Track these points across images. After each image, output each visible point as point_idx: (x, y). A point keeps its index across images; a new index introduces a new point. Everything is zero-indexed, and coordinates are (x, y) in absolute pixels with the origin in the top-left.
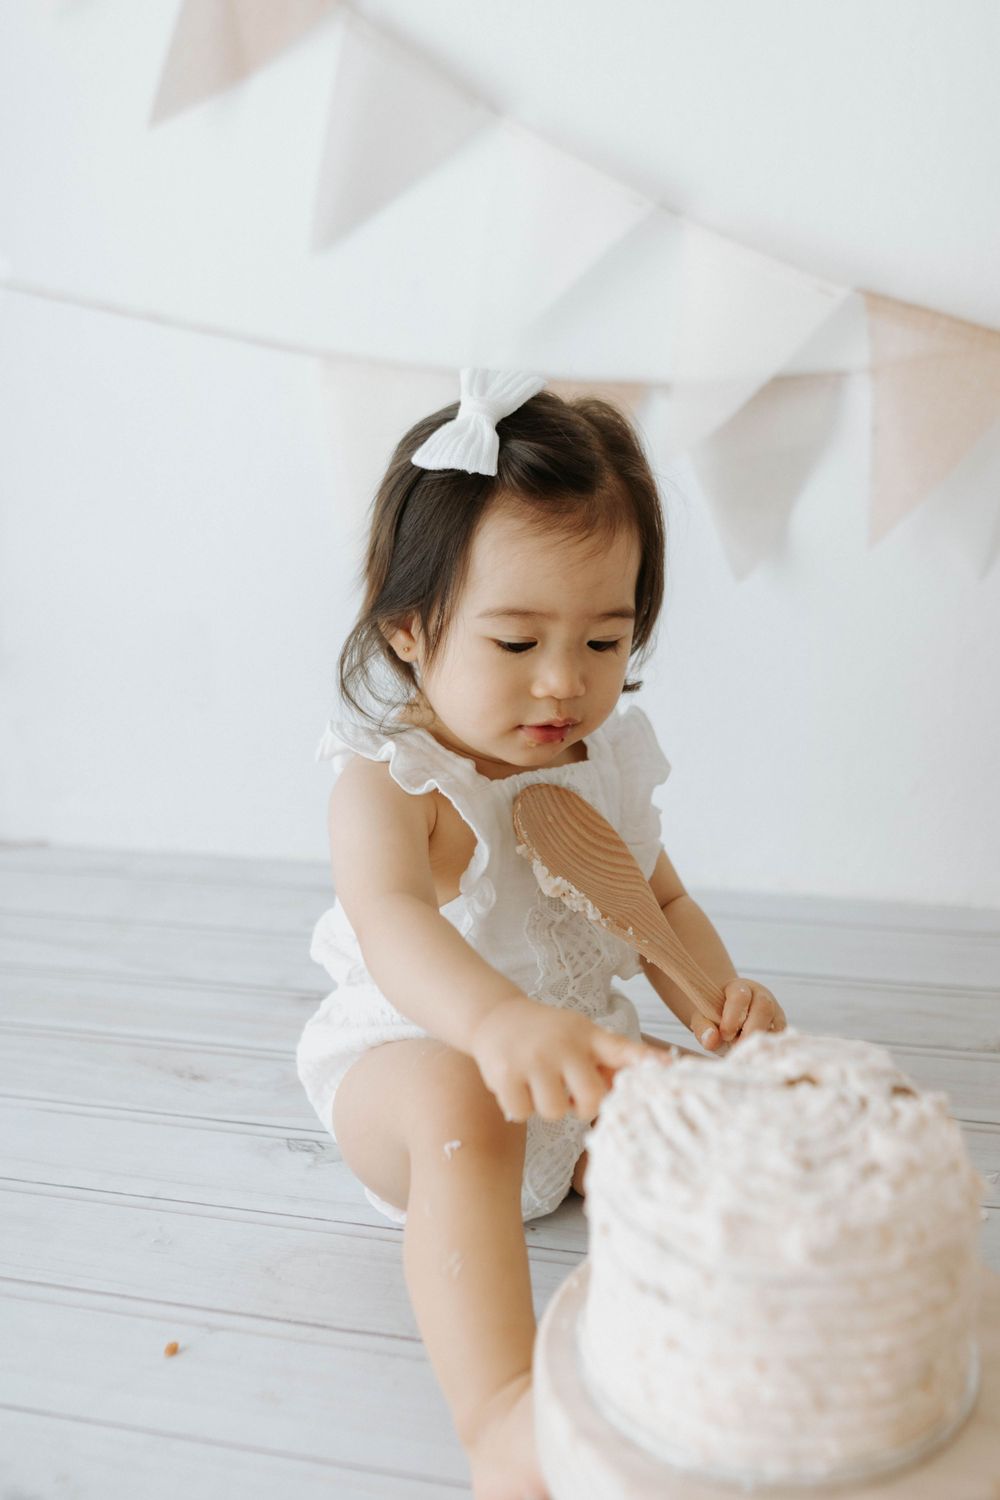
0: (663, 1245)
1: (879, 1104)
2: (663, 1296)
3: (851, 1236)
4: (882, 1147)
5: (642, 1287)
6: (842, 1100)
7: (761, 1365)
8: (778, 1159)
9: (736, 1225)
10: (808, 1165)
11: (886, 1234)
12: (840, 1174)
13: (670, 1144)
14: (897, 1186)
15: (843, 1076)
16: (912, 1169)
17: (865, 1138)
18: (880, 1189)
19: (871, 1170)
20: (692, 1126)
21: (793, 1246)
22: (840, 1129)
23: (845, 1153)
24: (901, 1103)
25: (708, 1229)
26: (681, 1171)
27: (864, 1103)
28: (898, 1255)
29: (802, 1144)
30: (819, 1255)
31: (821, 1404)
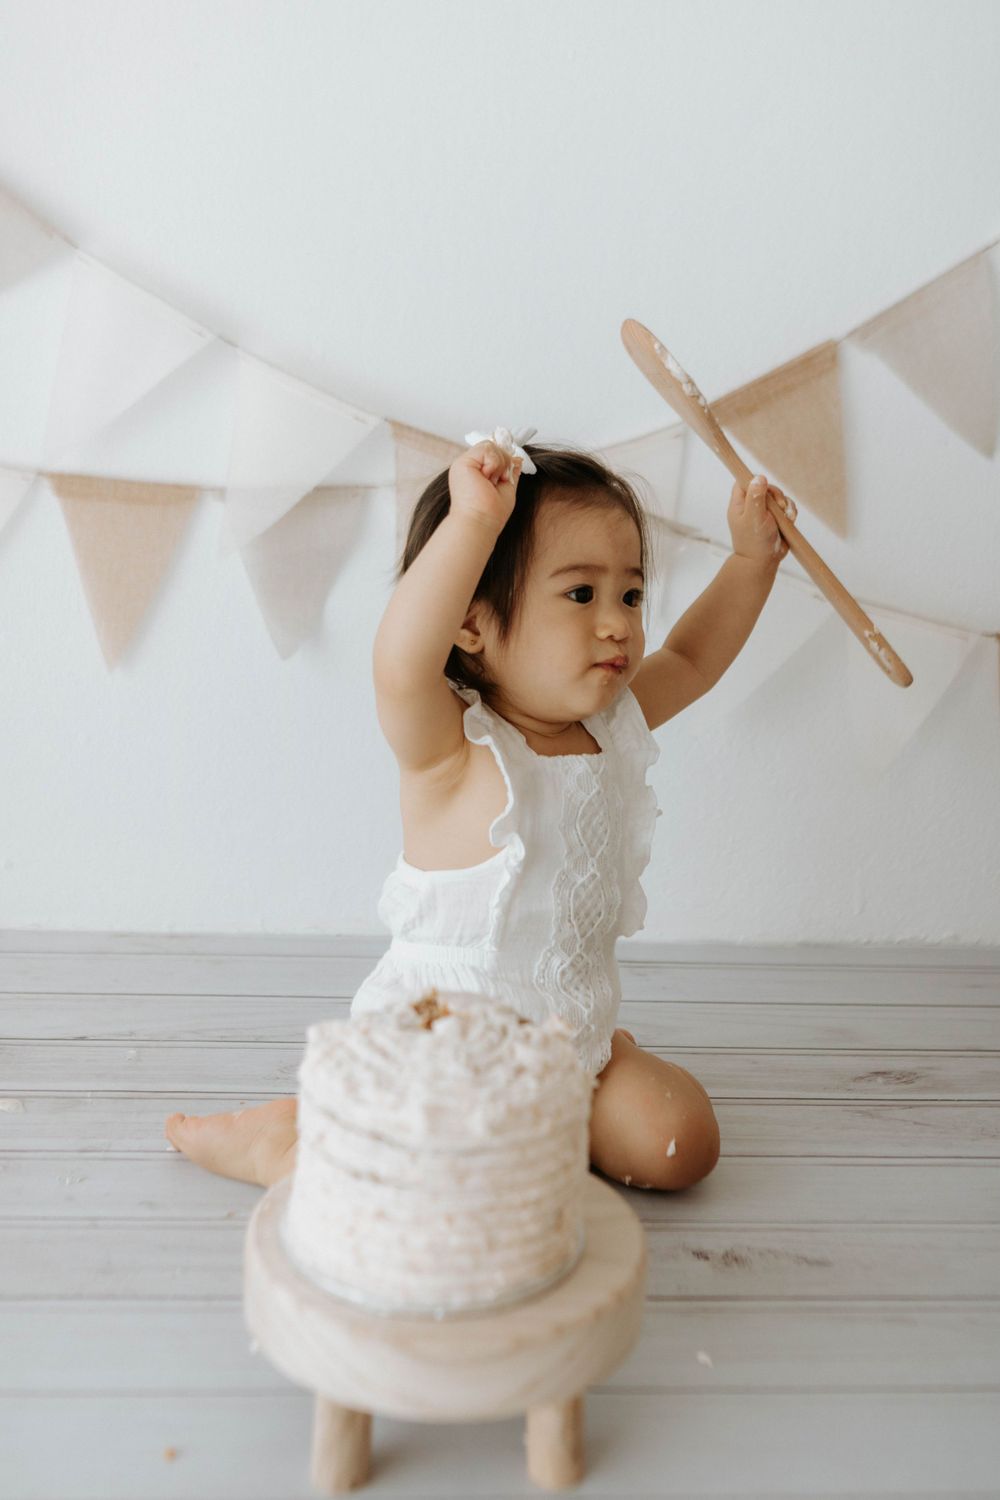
0: (377, 1137)
1: (514, 1029)
2: (375, 1179)
3: (514, 1113)
4: (525, 1055)
5: (357, 1175)
6: (489, 1028)
7: (450, 1219)
8: (455, 1069)
9: (434, 1113)
10: (477, 1071)
11: (537, 1111)
12: (500, 1074)
13: (369, 1066)
14: (541, 1078)
15: (485, 1015)
16: (547, 1069)
17: (512, 1052)
18: (530, 1083)
19: (520, 1071)
20: (384, 1054)
21: (476, 1124)
22: (492, 1047)
23: (500, 1060)
24: (528, 1028)
25: (412, 1119)
26: (382, 1082)
27: (504, 1032)
28: (545, 1126)
29: (470, 1057)
30: (495, 1129)
31: (491, 1245)
